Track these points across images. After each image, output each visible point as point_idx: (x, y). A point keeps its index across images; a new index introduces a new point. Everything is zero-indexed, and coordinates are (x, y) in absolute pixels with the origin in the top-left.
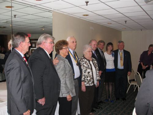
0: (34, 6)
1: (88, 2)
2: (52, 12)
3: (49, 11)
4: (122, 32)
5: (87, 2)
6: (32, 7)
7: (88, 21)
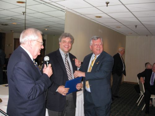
0: (49, 3)
1: (109, 3)
2: (65, 11)
3: (62, 10)
4: (127, 37)
5: (107, 3)
6: (46, 4)
7: (98, 24)
